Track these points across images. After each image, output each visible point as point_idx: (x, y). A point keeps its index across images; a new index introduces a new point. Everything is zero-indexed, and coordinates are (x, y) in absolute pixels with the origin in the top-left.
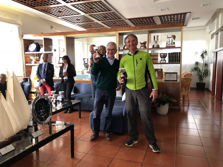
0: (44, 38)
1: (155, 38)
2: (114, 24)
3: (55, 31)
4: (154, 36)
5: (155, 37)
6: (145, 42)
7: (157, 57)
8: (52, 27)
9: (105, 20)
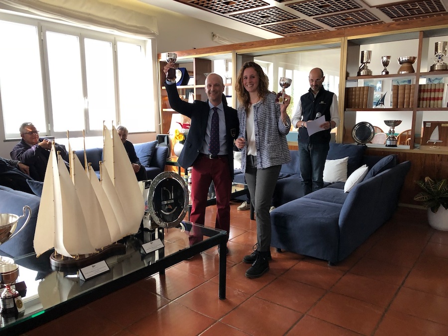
0: (196, 59)
1: (439, 47)
2: (343, 20)
3: (218, 43)
4: (437, 44)
5: (439, 45)
6: (411, 57)
7: (441, 93)
8: (214, 35)
9: (322, 14)
